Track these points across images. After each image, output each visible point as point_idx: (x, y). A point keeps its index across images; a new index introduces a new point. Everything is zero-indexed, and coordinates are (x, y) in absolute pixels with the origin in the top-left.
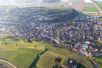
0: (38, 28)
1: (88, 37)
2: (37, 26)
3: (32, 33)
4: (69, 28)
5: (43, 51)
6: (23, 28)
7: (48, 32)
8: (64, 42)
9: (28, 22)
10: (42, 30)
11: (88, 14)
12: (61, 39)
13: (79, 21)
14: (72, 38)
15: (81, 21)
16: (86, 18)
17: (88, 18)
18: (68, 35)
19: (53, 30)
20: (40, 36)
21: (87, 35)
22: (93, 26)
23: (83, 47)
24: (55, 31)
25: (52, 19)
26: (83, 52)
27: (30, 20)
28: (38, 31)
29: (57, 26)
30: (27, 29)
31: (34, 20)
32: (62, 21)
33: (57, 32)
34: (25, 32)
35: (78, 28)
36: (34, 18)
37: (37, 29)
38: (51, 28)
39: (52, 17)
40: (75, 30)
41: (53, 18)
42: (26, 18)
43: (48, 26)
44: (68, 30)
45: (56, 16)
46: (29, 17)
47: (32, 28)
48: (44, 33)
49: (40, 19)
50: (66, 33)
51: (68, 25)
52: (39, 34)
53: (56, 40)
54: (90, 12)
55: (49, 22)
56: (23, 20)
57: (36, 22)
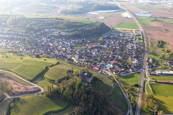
0: (51, 44)
1: (116, 56)
2: (50, 42)
3: (43, 50)
4: (94, 46)
5: (54, 64)
6: (30, 43)
7: (64, 49)
8: (83, 60)
9: (37, 36)
10: (56, 47)
11: (122, 31)
12: (80, 57)
13: (108, 38)
14: (95, 57)
15: (111, 39)
16: (119, 36)
17: (121, 35)
18: (91, 53)
19: (71, 47)
20: (53, 54)
21: (116, 54)
22: (125, 45)
23: (107, 66)
24: (74, 49)
25: (71, 34)
26: (106, 72)
27: (41, 34)
28: (51, 48)
29: (78, 43)
30: (36, 45)
31: (46, 35)
32: (85, 37)
33: (77, 50)
34: (33, 48)
35: (105, 46)
36: (46, 32)
37: (49, 46)
38: (69, 45)
39: (72, 31)
40: (101, 48)
41: (73, 33)
42: (36, 31)
43: (65, 42)
44: (91, 49)
45: (78, 31)
46: (39, 30)
47: (43, 43)
48: (58, 51)
49: (56, 34)
50: (89, 51)
51: (93, 42)
52: (52, 51)
53: (73, 58)
54: (126, 29)
55: (68, 38)
56: (31, 33)
57: (49, 38)
